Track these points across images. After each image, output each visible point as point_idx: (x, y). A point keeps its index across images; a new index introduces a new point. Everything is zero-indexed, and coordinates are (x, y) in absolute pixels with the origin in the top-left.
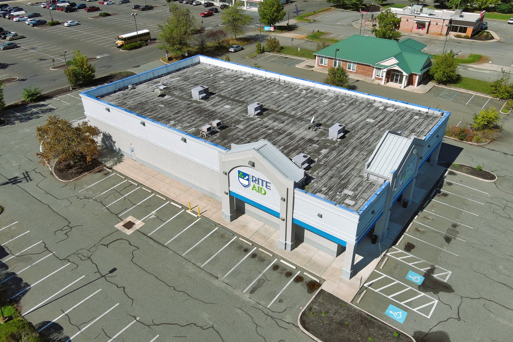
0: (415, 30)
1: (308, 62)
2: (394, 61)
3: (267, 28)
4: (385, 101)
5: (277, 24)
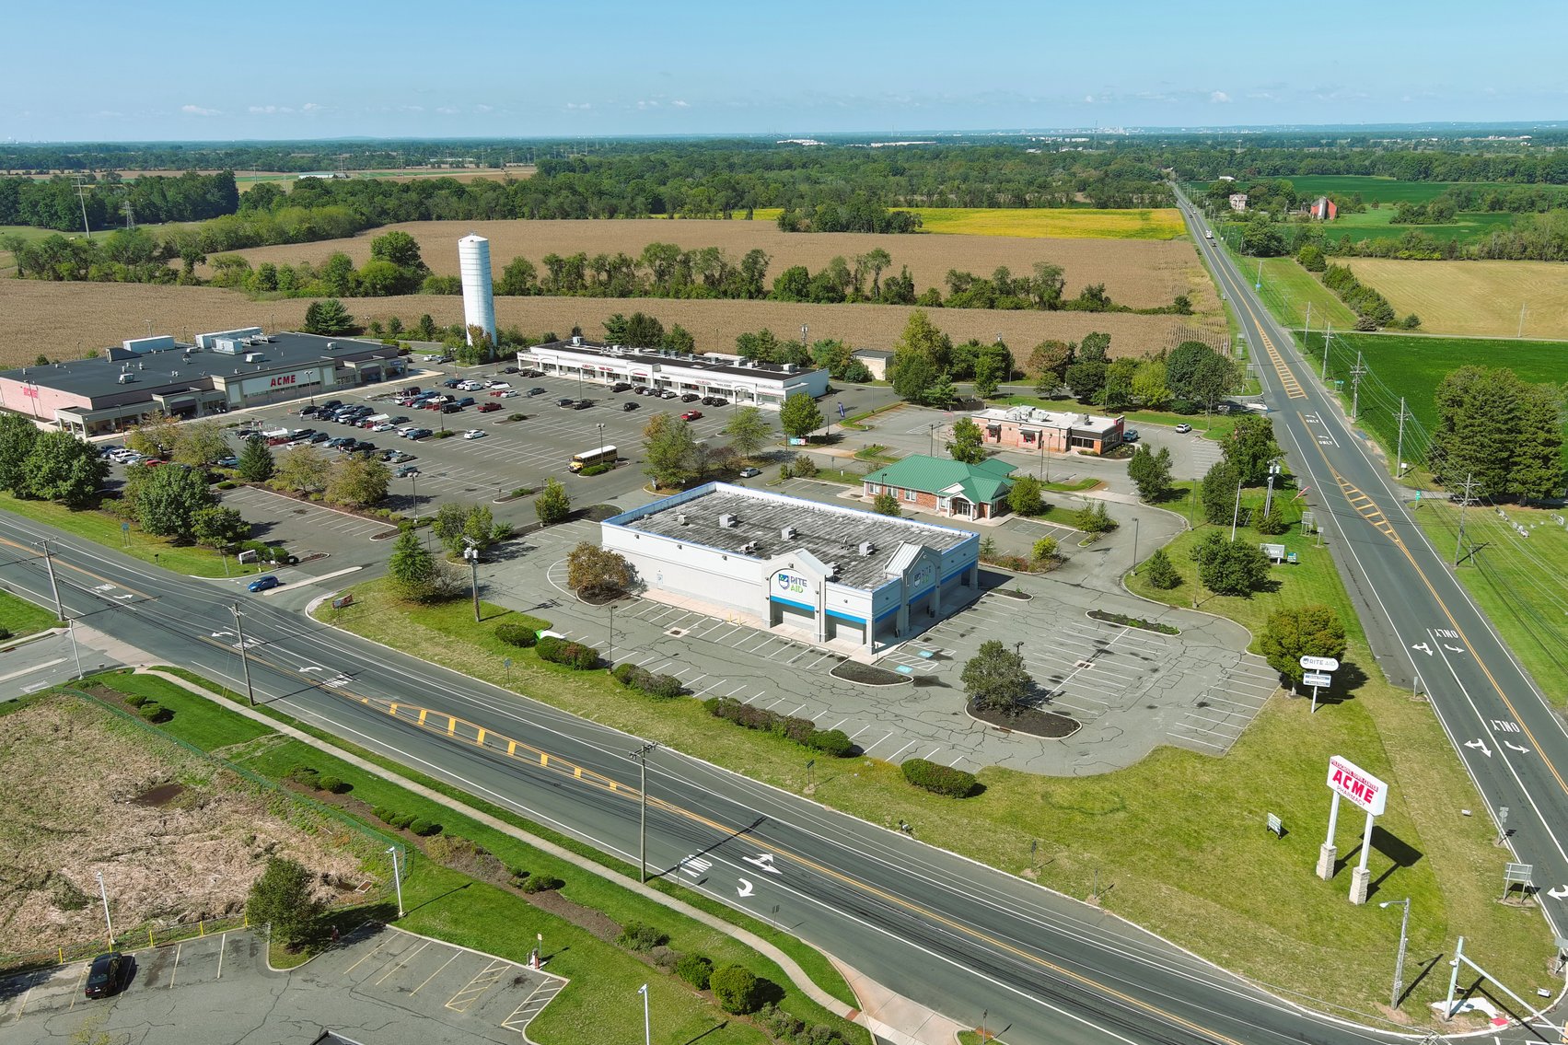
0: (1022, 443)
1: (855, 490)
2: (959, 488)
3: (794, 441)
4: (922, 525)
5: (810, 435)
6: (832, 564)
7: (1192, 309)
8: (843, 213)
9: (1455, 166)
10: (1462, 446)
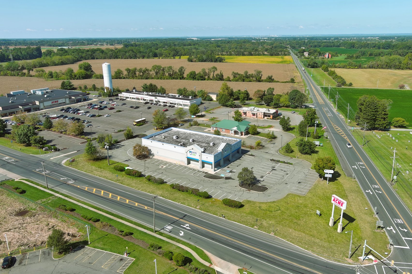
0: (252, 116)
1: (209, 129)
2: (236, 128)
3: (193, 116)
4: (226, 138)
5: (197, 115)
6: (203, 148)
7: (295, 81)
8: (205, 57)
9: (360, 45)
10: (364, 116)
